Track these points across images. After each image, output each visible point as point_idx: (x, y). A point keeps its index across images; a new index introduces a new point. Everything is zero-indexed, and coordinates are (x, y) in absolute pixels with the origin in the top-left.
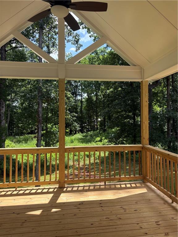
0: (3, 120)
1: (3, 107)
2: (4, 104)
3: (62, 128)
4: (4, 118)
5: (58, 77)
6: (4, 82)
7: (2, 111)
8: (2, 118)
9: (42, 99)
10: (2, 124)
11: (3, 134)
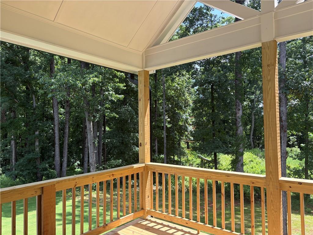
0: (240, 126)
1: (240, 110)
2: (241, 106)
3: (270, 139)
4: (240, 124)
5: (260, 41)
6: (239, 77)
7: (238, 115)
8: (239, 124)
9: (285, 93)
10: (239, 132)
11: (240, 144)
